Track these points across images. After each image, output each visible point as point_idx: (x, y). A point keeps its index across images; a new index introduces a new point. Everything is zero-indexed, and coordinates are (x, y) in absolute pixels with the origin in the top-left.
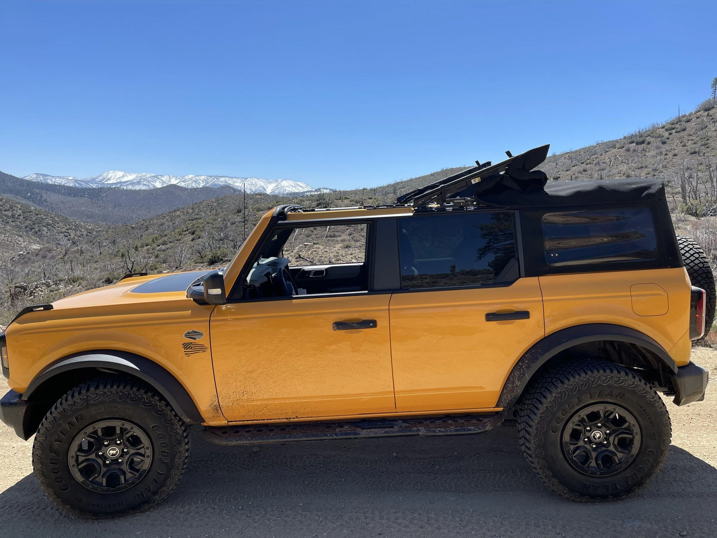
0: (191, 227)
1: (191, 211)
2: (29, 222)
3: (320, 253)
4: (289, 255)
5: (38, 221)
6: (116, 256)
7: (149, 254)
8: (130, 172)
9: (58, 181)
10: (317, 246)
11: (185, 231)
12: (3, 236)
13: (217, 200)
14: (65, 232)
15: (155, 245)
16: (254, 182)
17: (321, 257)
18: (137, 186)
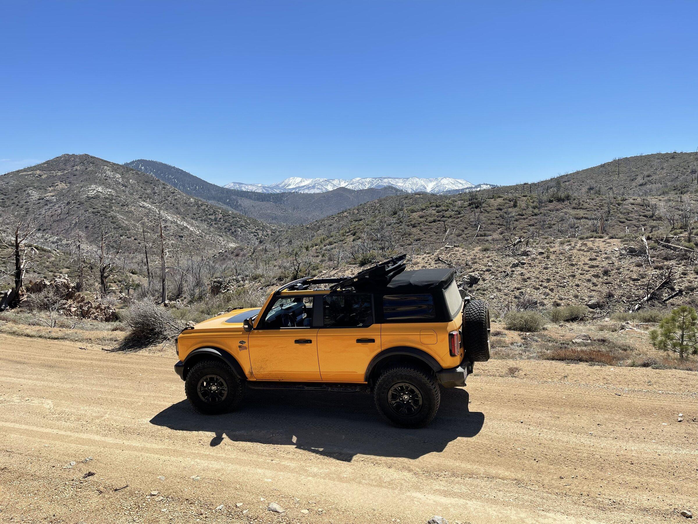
0: (352, 229)
1: (356, 212)
2: (227, 224)
3: (458, 256)
4: (429, 258)
5: (235, 224)
6: (291, 254)
7: (318, 253)
8: (307, 177)
9: (250, 188)
10: (457, 249)
11: (348, 232)
12: (208, 236)
13: (380, 201)
14: (255, 232)
15: (322, 246)
16: (415, 181)
17: (459, 259)
18: (312, 190)
